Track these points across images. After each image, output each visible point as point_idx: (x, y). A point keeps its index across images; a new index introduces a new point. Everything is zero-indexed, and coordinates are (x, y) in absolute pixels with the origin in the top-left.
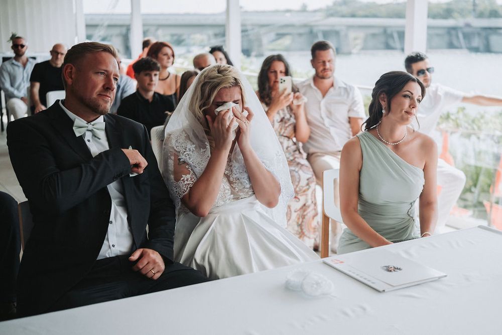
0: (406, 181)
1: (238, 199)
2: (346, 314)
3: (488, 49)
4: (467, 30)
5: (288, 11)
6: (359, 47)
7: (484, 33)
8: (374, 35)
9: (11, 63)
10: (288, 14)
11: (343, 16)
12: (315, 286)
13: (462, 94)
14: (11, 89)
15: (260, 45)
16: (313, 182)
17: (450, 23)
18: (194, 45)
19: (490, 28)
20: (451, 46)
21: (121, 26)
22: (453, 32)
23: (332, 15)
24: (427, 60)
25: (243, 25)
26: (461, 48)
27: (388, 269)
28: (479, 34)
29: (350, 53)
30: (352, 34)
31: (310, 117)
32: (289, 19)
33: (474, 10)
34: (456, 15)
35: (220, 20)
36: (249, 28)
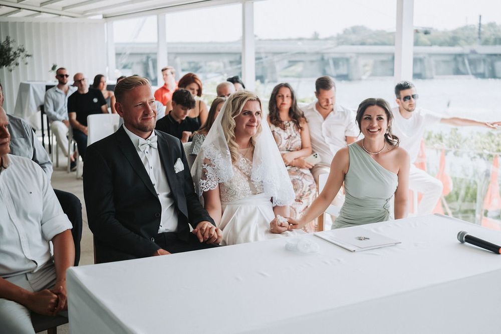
0: (382, 182)
1: (255, 194)
2: (326, 263)
3: (493, 75)
4: (472, 56)
5: (300, 39)
6: (368, 74)
7: (489, 60)
8: (383, 62)
9: (54, 90)
10: (300, 43)
11: (353, 44)
12: (306, 246)
13: (441, 116)
14: (53, 113)
15: (274, 71)
16: (314, 188)
17: (457, 50)
18: (210, 71)
19: (495, 55)
20: (458, 72)
21: (141, 54)
22: (460, 59)
23: (342, 44)
24: (413, 89)
25: (257, 53)
26: (467, 74)
27: (360, 239)
28: (484, 61)
29: (360, 79)
30: (362, 61)
31: (313, 136)
32: (301, 46)
33: (479, 38)
34: (462, 42)
35: (236, 48)
36: (263, 55)
